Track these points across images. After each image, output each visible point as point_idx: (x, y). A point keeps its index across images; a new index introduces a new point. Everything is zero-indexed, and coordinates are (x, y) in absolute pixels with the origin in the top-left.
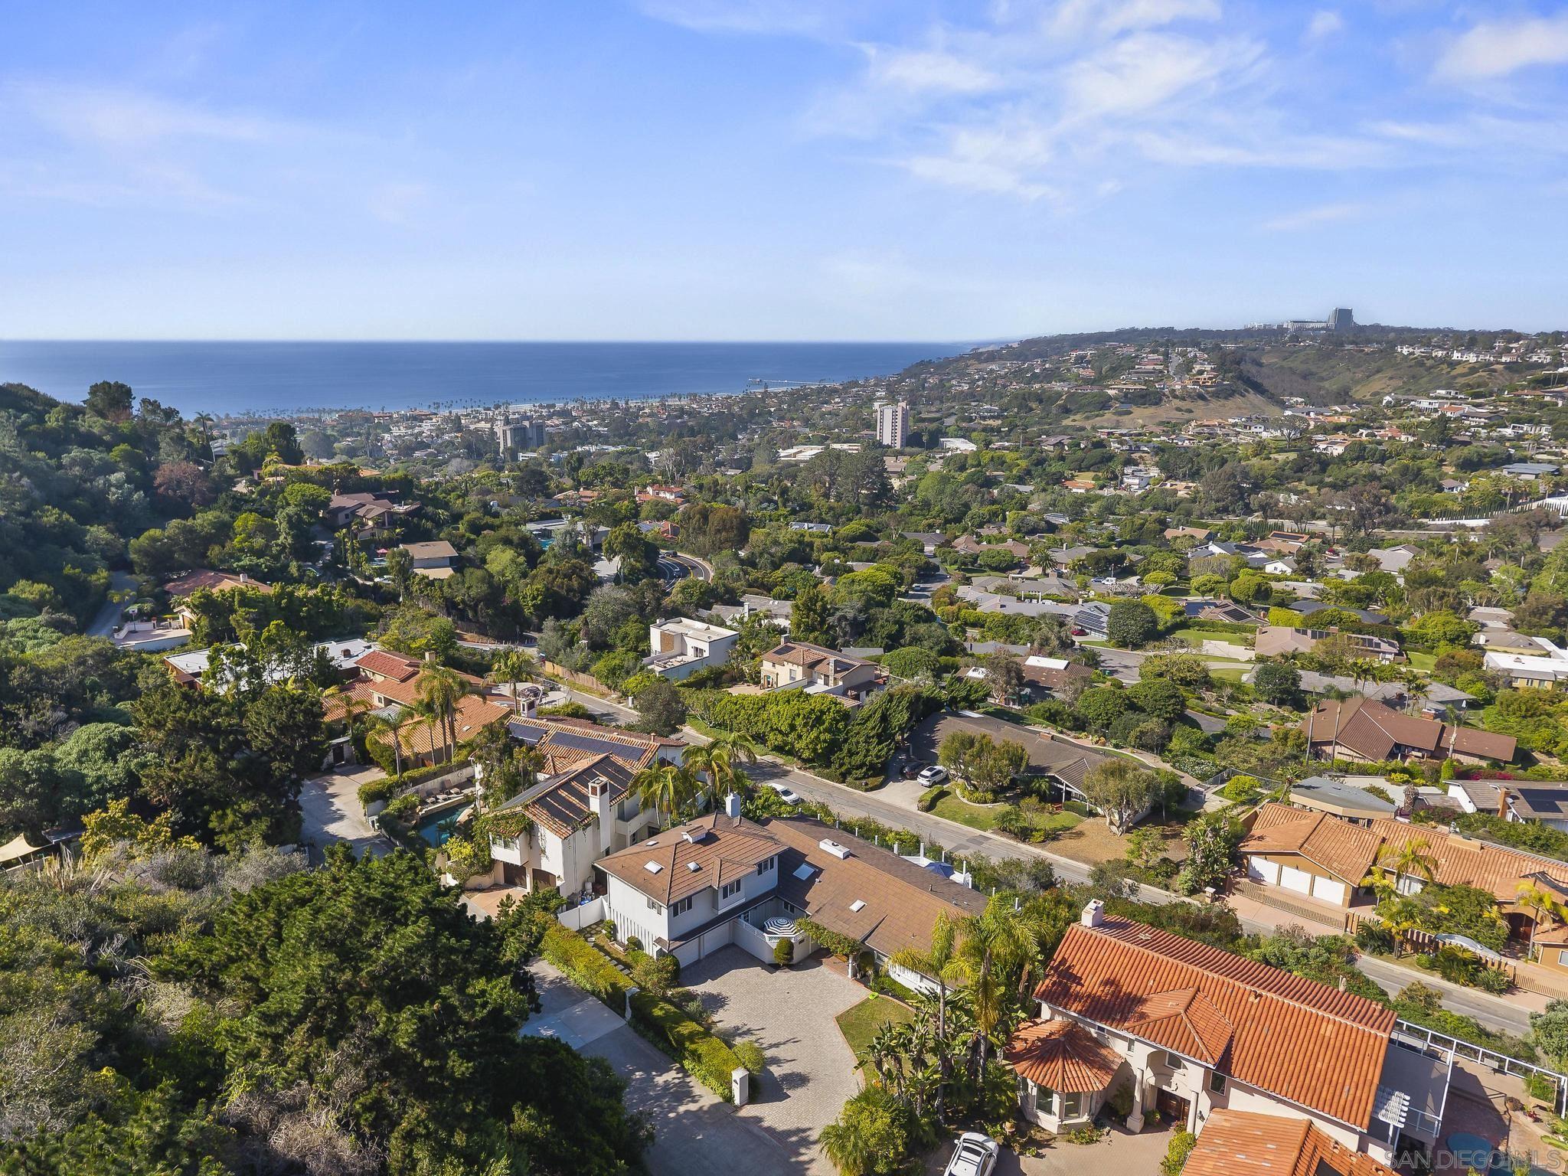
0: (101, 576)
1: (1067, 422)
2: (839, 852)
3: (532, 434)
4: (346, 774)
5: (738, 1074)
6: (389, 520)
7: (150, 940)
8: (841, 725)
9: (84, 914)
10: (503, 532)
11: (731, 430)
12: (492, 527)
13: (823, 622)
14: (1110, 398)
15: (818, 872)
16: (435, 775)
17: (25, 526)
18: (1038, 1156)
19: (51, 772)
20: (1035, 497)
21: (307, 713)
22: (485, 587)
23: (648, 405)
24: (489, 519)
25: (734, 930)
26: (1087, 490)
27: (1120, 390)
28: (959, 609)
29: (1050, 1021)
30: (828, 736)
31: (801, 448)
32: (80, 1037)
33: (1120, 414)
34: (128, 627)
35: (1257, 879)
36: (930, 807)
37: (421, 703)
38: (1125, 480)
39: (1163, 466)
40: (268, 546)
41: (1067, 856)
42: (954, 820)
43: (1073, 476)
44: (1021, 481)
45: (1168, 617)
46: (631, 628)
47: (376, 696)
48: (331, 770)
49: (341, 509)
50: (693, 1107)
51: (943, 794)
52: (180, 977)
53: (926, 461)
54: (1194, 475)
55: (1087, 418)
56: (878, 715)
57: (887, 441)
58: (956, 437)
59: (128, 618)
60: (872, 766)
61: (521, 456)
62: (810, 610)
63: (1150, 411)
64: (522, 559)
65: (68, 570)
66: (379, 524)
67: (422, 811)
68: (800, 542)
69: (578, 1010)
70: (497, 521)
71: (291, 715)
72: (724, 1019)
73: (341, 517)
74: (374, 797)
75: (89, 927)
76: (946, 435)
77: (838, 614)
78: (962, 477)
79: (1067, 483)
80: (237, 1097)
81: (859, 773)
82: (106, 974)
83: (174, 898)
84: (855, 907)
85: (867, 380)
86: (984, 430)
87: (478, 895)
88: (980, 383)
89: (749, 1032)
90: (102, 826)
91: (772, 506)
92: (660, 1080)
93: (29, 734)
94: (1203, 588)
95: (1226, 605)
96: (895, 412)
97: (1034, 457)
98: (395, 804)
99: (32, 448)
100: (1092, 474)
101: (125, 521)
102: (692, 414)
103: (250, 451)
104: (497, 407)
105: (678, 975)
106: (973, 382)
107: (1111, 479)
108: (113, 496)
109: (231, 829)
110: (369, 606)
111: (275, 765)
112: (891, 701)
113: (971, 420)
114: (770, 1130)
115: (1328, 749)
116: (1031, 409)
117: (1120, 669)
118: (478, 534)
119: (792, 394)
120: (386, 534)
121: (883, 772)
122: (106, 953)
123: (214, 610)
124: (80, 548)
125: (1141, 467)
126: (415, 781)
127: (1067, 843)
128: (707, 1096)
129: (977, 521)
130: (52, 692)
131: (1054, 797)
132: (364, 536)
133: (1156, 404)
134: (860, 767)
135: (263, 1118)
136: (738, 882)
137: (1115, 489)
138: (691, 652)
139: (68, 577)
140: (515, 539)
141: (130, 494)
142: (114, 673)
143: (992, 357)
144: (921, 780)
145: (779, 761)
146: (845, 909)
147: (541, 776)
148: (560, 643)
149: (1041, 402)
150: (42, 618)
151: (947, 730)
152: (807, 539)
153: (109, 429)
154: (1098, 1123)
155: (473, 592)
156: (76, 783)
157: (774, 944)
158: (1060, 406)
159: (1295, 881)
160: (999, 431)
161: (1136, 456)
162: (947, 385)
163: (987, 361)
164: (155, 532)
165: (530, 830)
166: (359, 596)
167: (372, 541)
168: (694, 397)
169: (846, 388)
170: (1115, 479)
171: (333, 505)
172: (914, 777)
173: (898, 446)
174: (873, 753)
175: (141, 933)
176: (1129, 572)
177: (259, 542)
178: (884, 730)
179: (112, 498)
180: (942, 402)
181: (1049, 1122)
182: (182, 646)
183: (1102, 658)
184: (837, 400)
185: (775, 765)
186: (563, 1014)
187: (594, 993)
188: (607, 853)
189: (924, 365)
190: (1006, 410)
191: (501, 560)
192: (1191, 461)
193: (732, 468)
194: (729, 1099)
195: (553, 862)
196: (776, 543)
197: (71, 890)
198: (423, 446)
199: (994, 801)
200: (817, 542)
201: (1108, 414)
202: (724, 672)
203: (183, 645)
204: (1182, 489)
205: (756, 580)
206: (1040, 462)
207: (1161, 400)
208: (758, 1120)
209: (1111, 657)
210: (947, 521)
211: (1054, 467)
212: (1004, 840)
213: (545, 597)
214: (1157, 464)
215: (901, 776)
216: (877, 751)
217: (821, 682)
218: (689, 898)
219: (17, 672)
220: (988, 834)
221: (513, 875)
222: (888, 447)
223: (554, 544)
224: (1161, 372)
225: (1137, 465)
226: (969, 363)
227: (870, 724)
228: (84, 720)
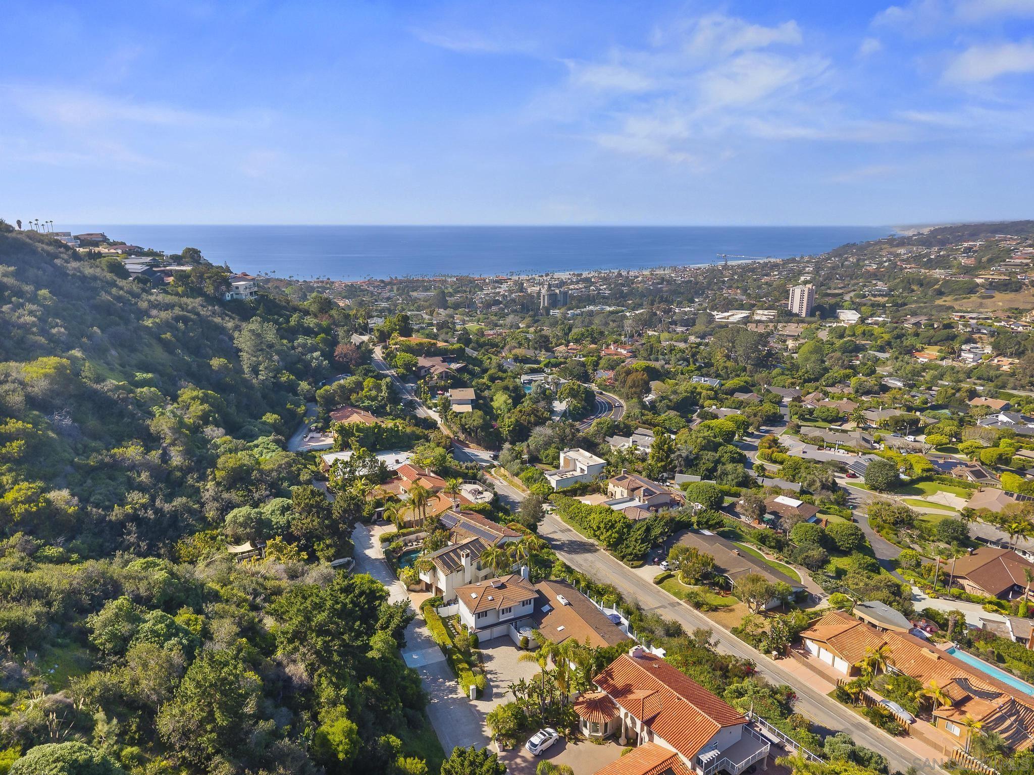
0: (301, 410)
1: (939, 302)
2: (563, 602)
3: (560, 298)
4: (380, 525)
5: (472, 687)
6: (445, 376)
7: (273, 597)
8: (625, 530)
9: (254, 585)
10: (506, 382)
11: (690, 296)
12: (502, 379)
13: (668, 457)
14: (978, 285)
15: (552, 609)
16: (414, 533)
17: (273, 383)
18: (575, 743)
19: (260, 518)
20: (889, 363)
21: (356, 505)
22: (481, 421)
23: (641, 274)
24: (500, 374)
25: (509, 628)
26: (931, 360)
27: (987, 279)
28: (773, 452)
29: (601, 693)
30: (617, 535)
31: (734, 312)
32: (236, 629)
33: (984, 297)
34: (311, 435)
35: (807, 652)
36: (659, 582)
37: (410, 499)
38: (963, 354)
39: (995, 347)
40: (377, 396)
41: (717, 622)
42: (669, 591)
43: (923, 348)
44: (882, 349)
45: (920, 471)
46: (551, 451)
47: (401, 488)
48: (375, 523)
49: (423, 367)
50: (455, 696)
51: (670, 576)
52: (272, 615)
53: (817, 329)
54: (1019, 354)
55: (956, 300)
56: (644, 529)
57: (796, 310)
58: (850, 309)
59: (310, 431)
60: (636, 555)
61: (552, 312)
62: (660, 449)
63: (1011, 296)
64: (510, 401)
65: (288, 406)
66: (441, 377)
67: (405, 549)
68: (692, 392)
69: (430, 650)
70: (504, 375)
71: (349, 505)
72: (488, 666)
73: (423, 371)
74: (386, 540)
75: (254, 590)
76: (842, 307)
77: (678, 453)
78: (839, 343)
79: (917, 354)
80: (279, 654)
81: (630, 557)
82: (255, 608)
83: (285, 583)
84: (559, 629)
85: (802, 258)
86: (873, 305)
87: (413, 593)
88: (886, 264)
89: (496, 673)
90: (272, 545)
91: (685, 363)
92: (447, 684)
93: (256, 499)
94: (966, 451)
95: (975, 466)
96: (803, 292)
97: (895, 332)
98: (393, 545)
99: (282, 338)
100: (938, 348)
101: (318, 377)
102: (670, 282)
103: (386, 329)
104: (547, 275)
105: (477, 644)
106: (880, 264)
107: (951, 353)
108: (314, 364)
109: (322, 550)
110: (419, 431)
111: (341, 525)
112: (655, 520)
113: (864, 296)
114: (478, 711)
115: (961, 581)
116: (913, 291)
117: (863, 506)
118: (494, 382)
119: (743, 268)
120: (443, 383)
121: (644, 559)
122: (258, 600)
123: (345, 432)
124: (296, 394)
125: (979, 345)
126: (404, 535)
127: (721, 615)
128: (461, 693)
129: (830, 381)
130: (266, 482)
131: (726, 588)
132: (432, 383)
133: (1016, 291)
134: (631, 554)
135: (285, 662)
136: (510, 608)
137: (953, 360)
138: (578, 470)
139: (289, 409)
140: (511, 387)
141: (322, 361)
142: (292, 472)
143: (903, 242)
144: (661, 567)
145: (596, 543)
146: (555, 629)
147: (450, 543)
148: (510, 458)
149: (922, 285)
150: (272, 438)
151: (688, 540)
152: (699, 390)
153: (318, 325)
154: (606, 739)
155: (475, 423)
156: (267, 523)
157: (521, 638)
158: (935, 290)
159: (826, 657)
160: (884, 306)
161: (976, 336)
162: (861, 264)
163: (898, 246)
164: (327, 387)
165: (434, 569)
166: (416, 425)
167: (436, 386)
168: (674, 269)
169: (786, 262)
170: (955, 354)
171: (420, 365)
172: (658, 564)
173: (804, 315)
174: (638, 548)
175: (272, 594)
176: (918, 431)
177: (374, 393)
178: (646, 537)
179: (313, 365)
180: (851, 279)
181: (586, 732)
182: (329, 449)
183: (852, 497)
184: (776, 273)
185: (593, 545)
186: (424, 651)
187: (439, 645)
188: (470, 583)
189: (848, 247)
190: (893, 290)
191: (500, 400)
192: (1019, 343)
193: (681, 326)
194: (469, 696)
195: (442, 585)
196: (675, 392)
197: (253, 575)
198: (497, 303)
199: (695, 585)
200: (704, 393)
201: (974, 298)
202: (589, 486)
203: (331, 448)
204: (1006, 364)
205: (647, 420)
206: (899, 337)
207: (1021, 288)
208: (476, 706)
209: (862, 496)
210: (805, 381)
211: (908, 342)
212: (688, 607)
213: (515, 426)
214: (991, 344)
215: (653, 563)
216: (640, 548)
217: (637, 499)
218: (486, 612)
219: (255, 472)
220: (681, 602)
221: (428, 588)
222: (797, 315)
223: (532, 390)
224: (1027, 265)
225: (976, 343)
226: (883, 246)
227: (639, 532)
228: (276, 496)
